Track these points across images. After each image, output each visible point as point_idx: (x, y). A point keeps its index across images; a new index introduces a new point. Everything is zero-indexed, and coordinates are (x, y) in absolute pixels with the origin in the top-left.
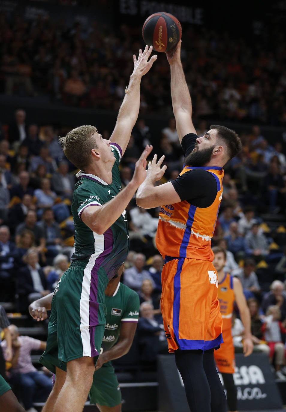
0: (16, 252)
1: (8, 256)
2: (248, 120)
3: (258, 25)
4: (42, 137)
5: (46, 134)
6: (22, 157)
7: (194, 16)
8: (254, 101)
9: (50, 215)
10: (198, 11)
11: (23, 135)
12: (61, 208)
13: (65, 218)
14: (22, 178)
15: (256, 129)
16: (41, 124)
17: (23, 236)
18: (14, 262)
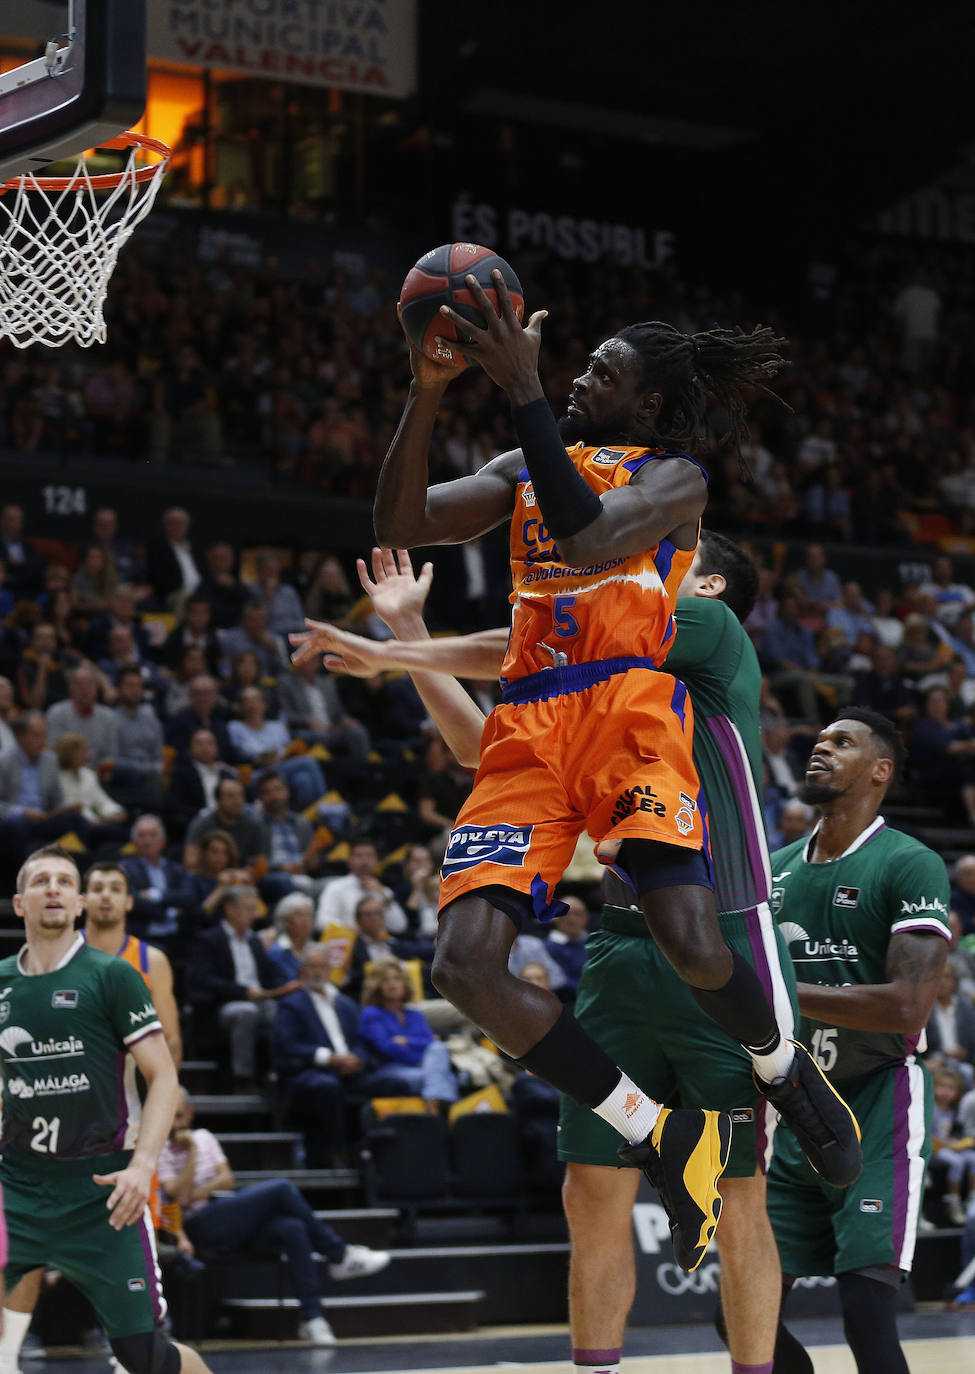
0: (186, 891)
1: (165, 904)
2: (802, 529)
3: (822, 276)
4: (248, 578)
5: (260, 568)
6: (196, 632)
7: (650, 252)
8: (817, 476)
9: (278, 790)
10: (662, 237)
11: (191, 576)
12: (303, 768)
13: (317, 796)
14: (195, 693)
15: (816, 551)
16: (242, 545)
17: (205, 846)
18: (179, 920)
